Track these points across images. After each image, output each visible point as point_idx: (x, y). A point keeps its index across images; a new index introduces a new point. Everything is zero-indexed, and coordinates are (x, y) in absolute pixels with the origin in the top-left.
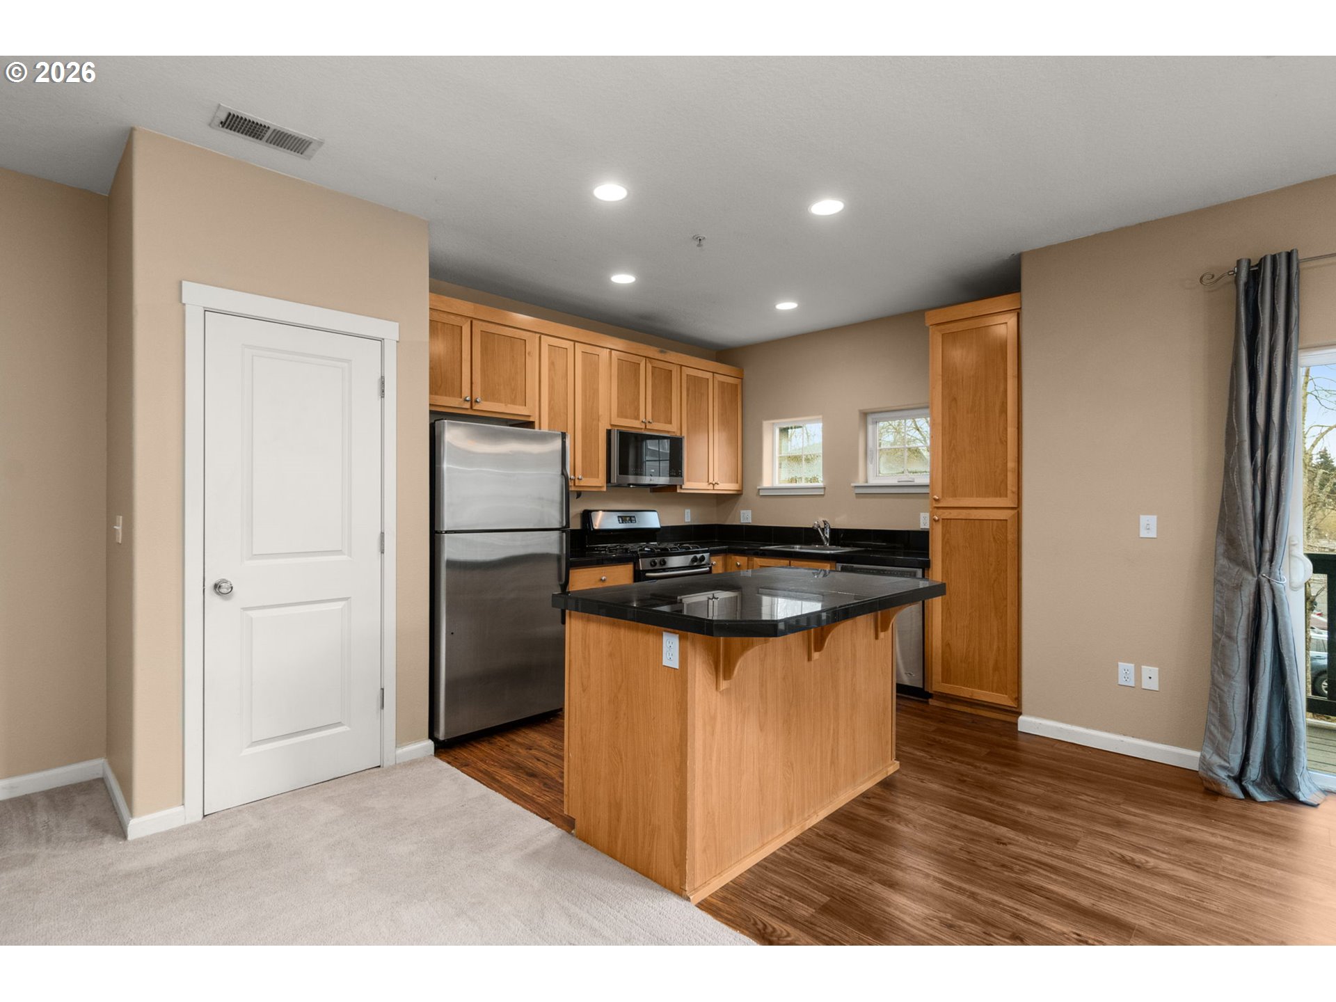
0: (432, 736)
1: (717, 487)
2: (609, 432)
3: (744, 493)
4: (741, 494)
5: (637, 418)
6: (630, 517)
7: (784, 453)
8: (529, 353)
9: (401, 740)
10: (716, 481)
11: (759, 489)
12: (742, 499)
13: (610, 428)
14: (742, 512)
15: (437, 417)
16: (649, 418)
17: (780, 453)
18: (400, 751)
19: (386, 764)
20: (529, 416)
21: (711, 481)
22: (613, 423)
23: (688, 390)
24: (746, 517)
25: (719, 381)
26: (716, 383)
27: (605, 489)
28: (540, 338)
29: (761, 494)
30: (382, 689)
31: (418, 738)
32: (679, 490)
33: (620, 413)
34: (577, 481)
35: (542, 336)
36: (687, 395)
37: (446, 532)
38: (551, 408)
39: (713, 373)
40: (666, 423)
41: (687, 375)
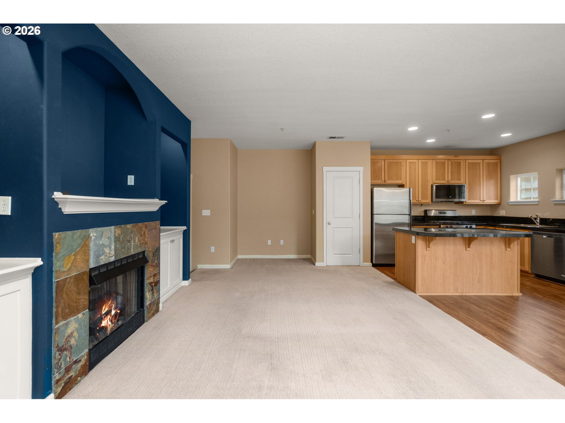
0: (372, 261)
1: (484, 202)
2: (432, 186)
3: (502, 204)
4: (501, 204)
5: (444, 180)
6: (444, 212)
7: (523, 187)
8: (402, 166)
9: (364, 261)
10: (484, 200)
11: (508, 202)
12: (501, 206)
13: (432, 184)
14: (501, 211)
15: (373, 186)
16: (450, 179)
17: (521, 187)
18: (364, 263)
19: (361, 266)
20: (402, 183)
21: (482, 199)
22: (433, 182)
23: (469, 168)
24: (502, 213)
25: (486, 163)
26: (485, 164)
27: (431, 203)
28: (406, 161)
29: (509, 204)
30: (360, 249)
31: (367, 262)
32: (464, 203)
33: (437, 179)
34: (419, 201)
35: (407, 160)
36: (469, 169)
37: (375, 214)
38: (410, 180)
39: (483, 160)
40: (458, 180)
41: (469, 163)
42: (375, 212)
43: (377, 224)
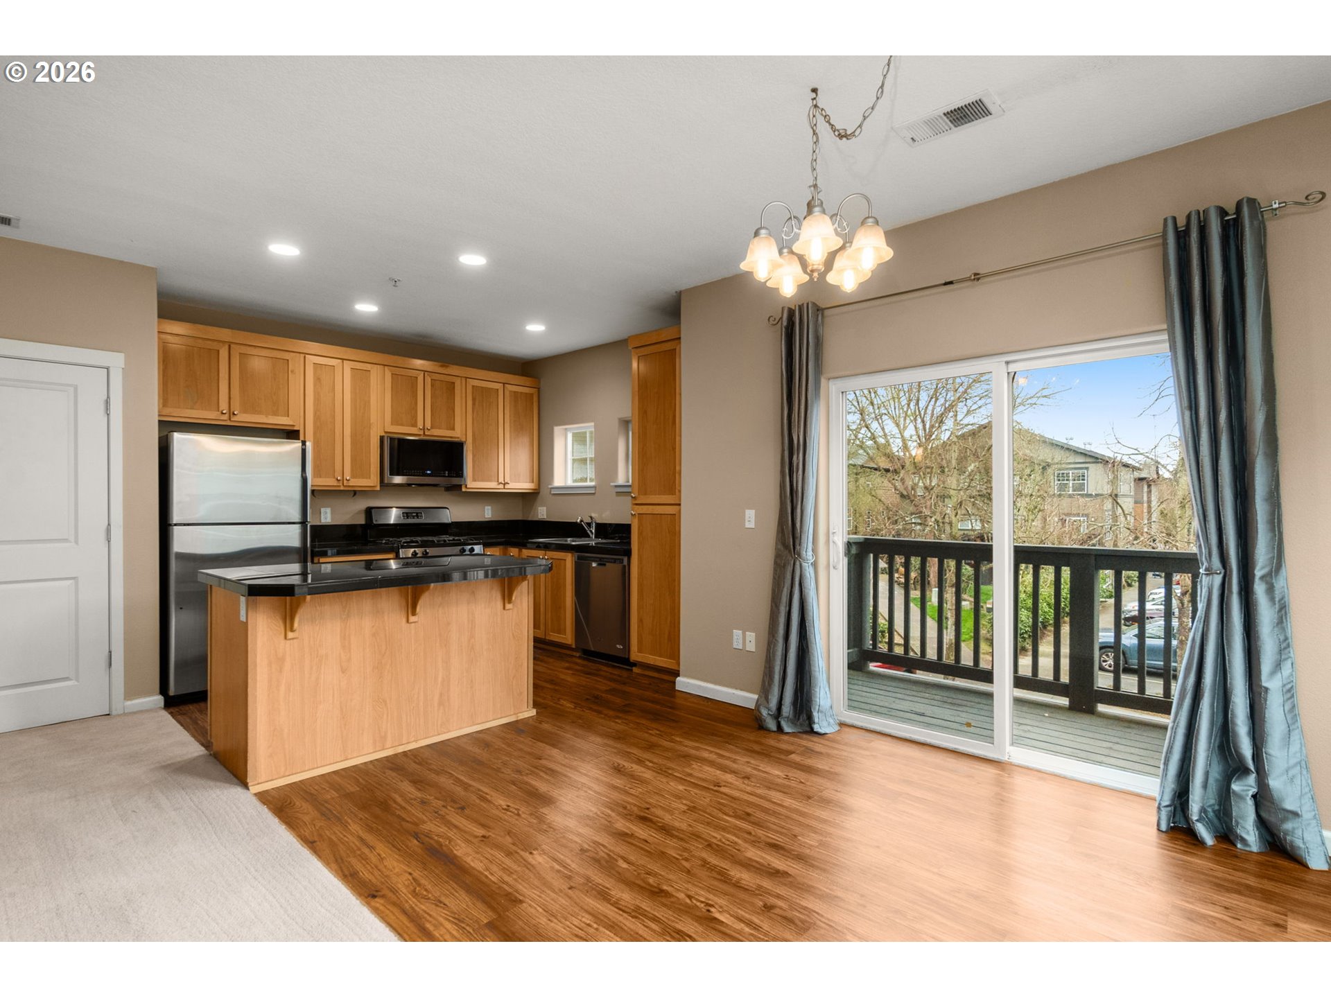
0: (164, 690)
1: (507, 486)
2: (382, 439)
3: (542, 490)
4: (538, 493)
5: (415, 425)
6: (417, 513)
8: (292, 371)
9: (130, 694)
10: (506, 481)
11: (551, 488)
12: (539, 497)
13: (383, 434)
14: (539, 508)
15: (169, 426)
16: (428, 425)
17: (574, 456)
18: (128, 703)
19: (115, 713)
20: (293, 426)
21: (501, 480)
22: (386, 430)
23: (474, 400)
24: (542, 513)
25: (510, 391)
26: (507, 393)
27: (378, 488)
28: (305, 357)
29: (553, 493)
30: (110, 652)
31: (146, 693)
32: (464, 490)
33: (395, 421)
34: (345, 482)
35: (307, 356)
36: (474, 404)
37: (176, 525)
38: (317, 418)
39: (504, 384)
40: (448, 429)
41: (473, 386)
42: (176, 517)
43: (181, 556)
